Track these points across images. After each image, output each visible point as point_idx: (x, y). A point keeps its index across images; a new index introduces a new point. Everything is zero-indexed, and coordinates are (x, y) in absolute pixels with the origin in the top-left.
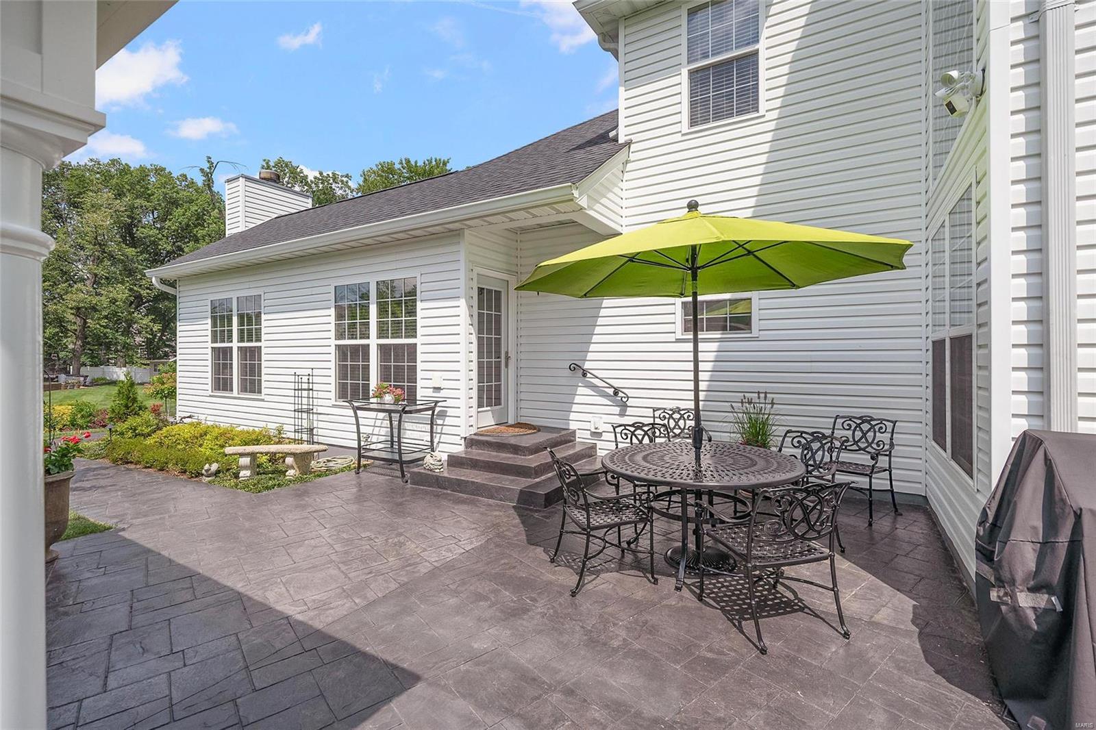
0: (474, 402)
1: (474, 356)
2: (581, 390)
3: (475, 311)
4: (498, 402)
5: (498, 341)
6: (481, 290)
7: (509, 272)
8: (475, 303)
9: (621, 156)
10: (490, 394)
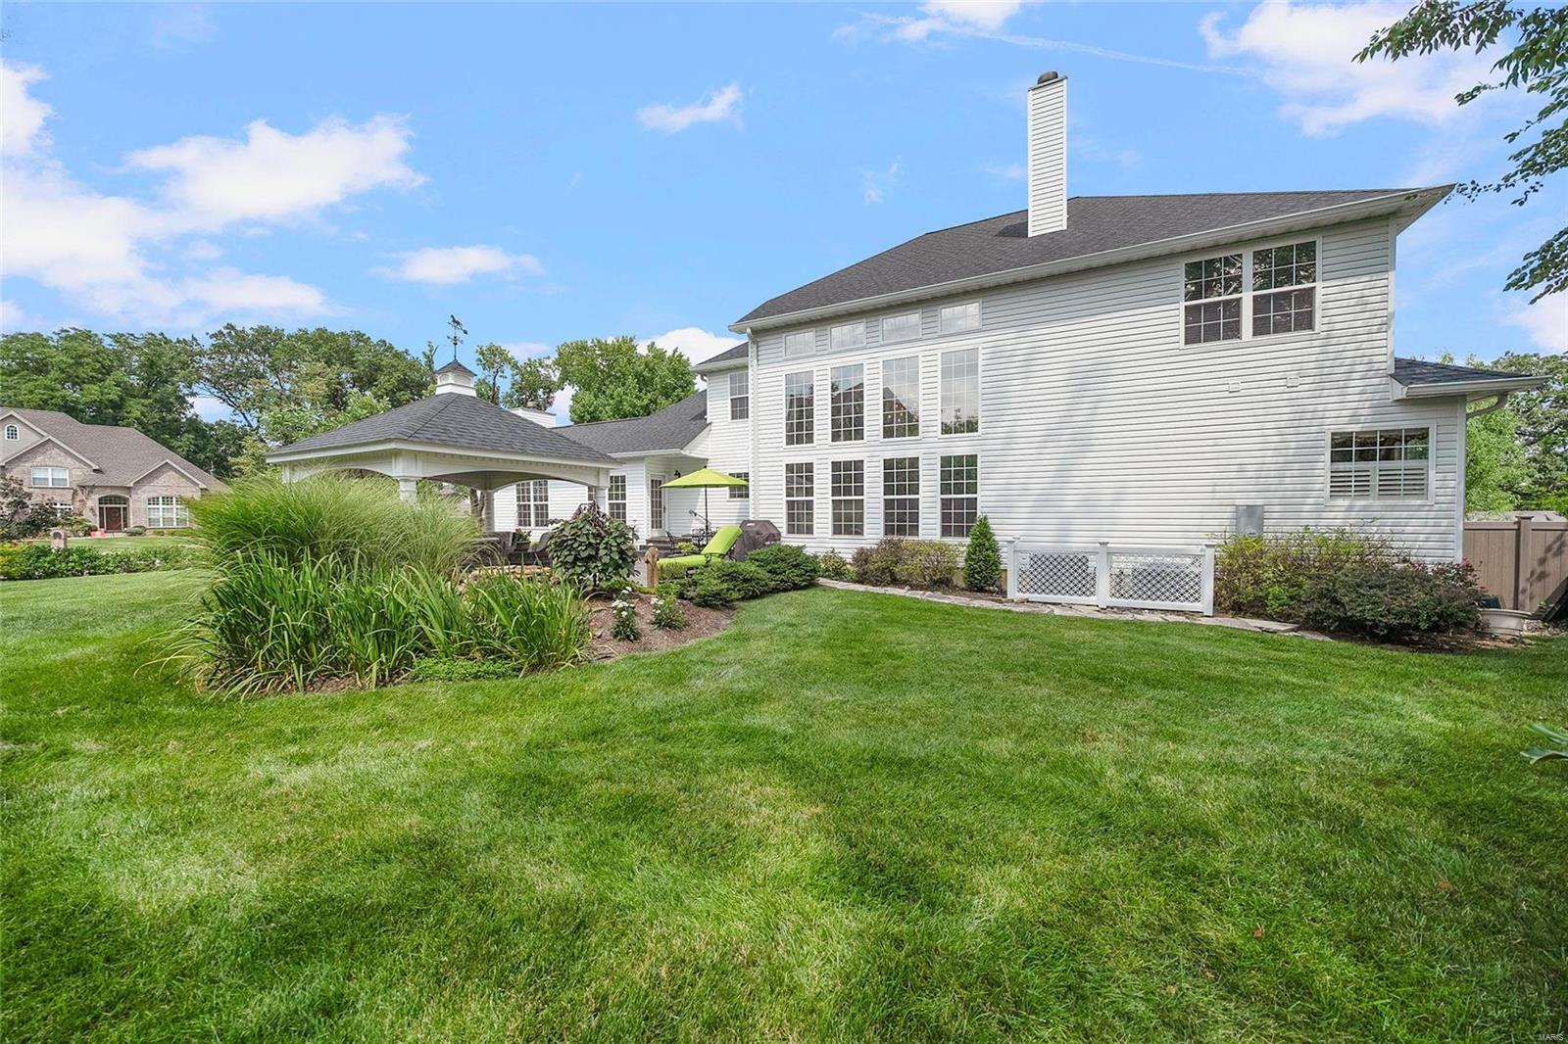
0: (650, 526)
1: (650, 507)
2: (694, 521)
3: (650, 490)
4: (661, 527)
5: (660, 502)
6: (652, 481)
7: (665, 472)
8: (650, 486)
9: (708, 428)
10: (657, 523)
